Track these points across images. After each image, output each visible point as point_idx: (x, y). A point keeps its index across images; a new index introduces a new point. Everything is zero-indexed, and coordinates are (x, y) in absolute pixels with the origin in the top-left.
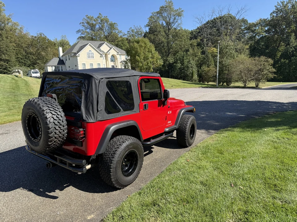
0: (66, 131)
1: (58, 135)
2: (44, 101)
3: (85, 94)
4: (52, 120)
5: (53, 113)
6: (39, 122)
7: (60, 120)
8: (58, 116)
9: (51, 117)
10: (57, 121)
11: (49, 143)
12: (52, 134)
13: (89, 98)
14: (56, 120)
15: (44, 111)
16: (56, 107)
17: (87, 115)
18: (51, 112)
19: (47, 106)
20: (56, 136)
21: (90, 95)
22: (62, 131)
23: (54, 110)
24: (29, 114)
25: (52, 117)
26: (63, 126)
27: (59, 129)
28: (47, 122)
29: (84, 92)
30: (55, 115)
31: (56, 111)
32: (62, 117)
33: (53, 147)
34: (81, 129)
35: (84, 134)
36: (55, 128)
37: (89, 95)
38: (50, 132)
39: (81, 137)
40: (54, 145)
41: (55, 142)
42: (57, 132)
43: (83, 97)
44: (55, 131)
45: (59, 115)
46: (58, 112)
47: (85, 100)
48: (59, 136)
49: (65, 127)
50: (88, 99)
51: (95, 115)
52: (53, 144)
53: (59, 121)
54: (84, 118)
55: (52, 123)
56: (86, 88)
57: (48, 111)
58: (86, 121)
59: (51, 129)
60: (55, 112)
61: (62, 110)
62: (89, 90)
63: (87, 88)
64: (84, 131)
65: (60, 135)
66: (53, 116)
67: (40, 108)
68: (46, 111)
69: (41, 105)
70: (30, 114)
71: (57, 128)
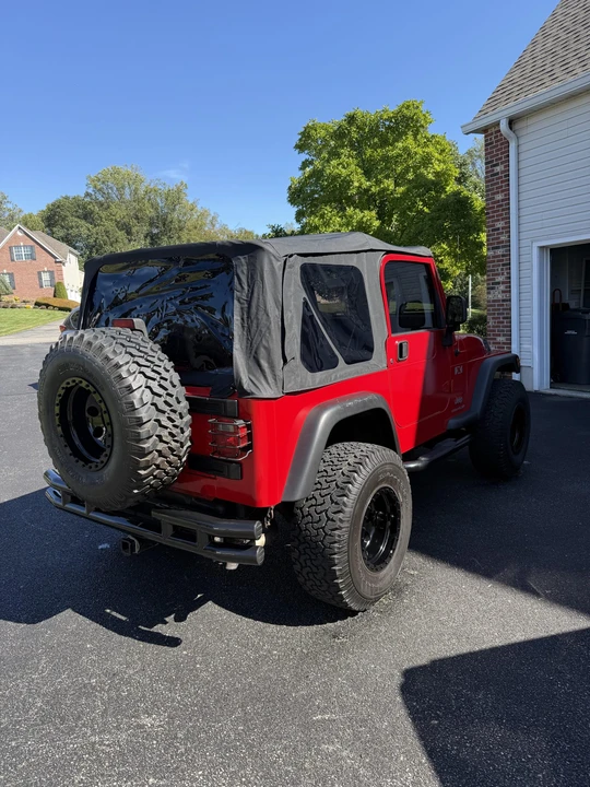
0: (188, 432)
1: (167, 443)
2: (114, 338)
3: (242, 308)
4: (148, 396)
5: (149, 372)
6: (102, 405)
7: (172, 396)
8: (162, 382)
9: (143, 388)
10: (163, 399)
11: (142, 472)
12: (151, 440)
13: (255, 321)
14: (160, 396)
15: (121, 366)
16: (154, 354)
17: (255, 376)
18: (143, 369)
19: (126, 353)
20: (161, 446)
21: (258, 310)
22: (179, 430)
23: (149, 364)
24: (64, 385)
25: (147, 387)
26: (181, 417)
27: (169, 424)
28: (133, 403)
29: (239, 301)
30: (154, 379)
31: (155, 368)
32: (174, 386)
33: (151, 486)
34: (240, 423)
35: (250, 436)
36: (158, 421)
37: (254, 310)
38: (144, 436)
39: (241, 446)
40: (155, 477)
41: (158, 467)
42: (165, 433)
43: (237, 318)
44: (159, 431)
45: (166, 380)
46: (161, 370)
47: (243, 327)
48: (169, 448)
49: (185, 419)
50: (254, 325)
51: (279, 373)
52: (151, 474)
53: (168, 399)
54: (245, 387)
55: (149, 405)
56: (243, 288)
57: (134, 367)
58: (253, 393)
59: (147, 427)
60: (153, 371)
61: (172, 364)
62: (255, 295)
63: (246, 287)
64: (249, 427)
65: (174, 445)
66: (150, 383)
67: (107, 358)
68: (125, 368)
69: (108, 351)
70: (68, 383)
71: (163, 423)
